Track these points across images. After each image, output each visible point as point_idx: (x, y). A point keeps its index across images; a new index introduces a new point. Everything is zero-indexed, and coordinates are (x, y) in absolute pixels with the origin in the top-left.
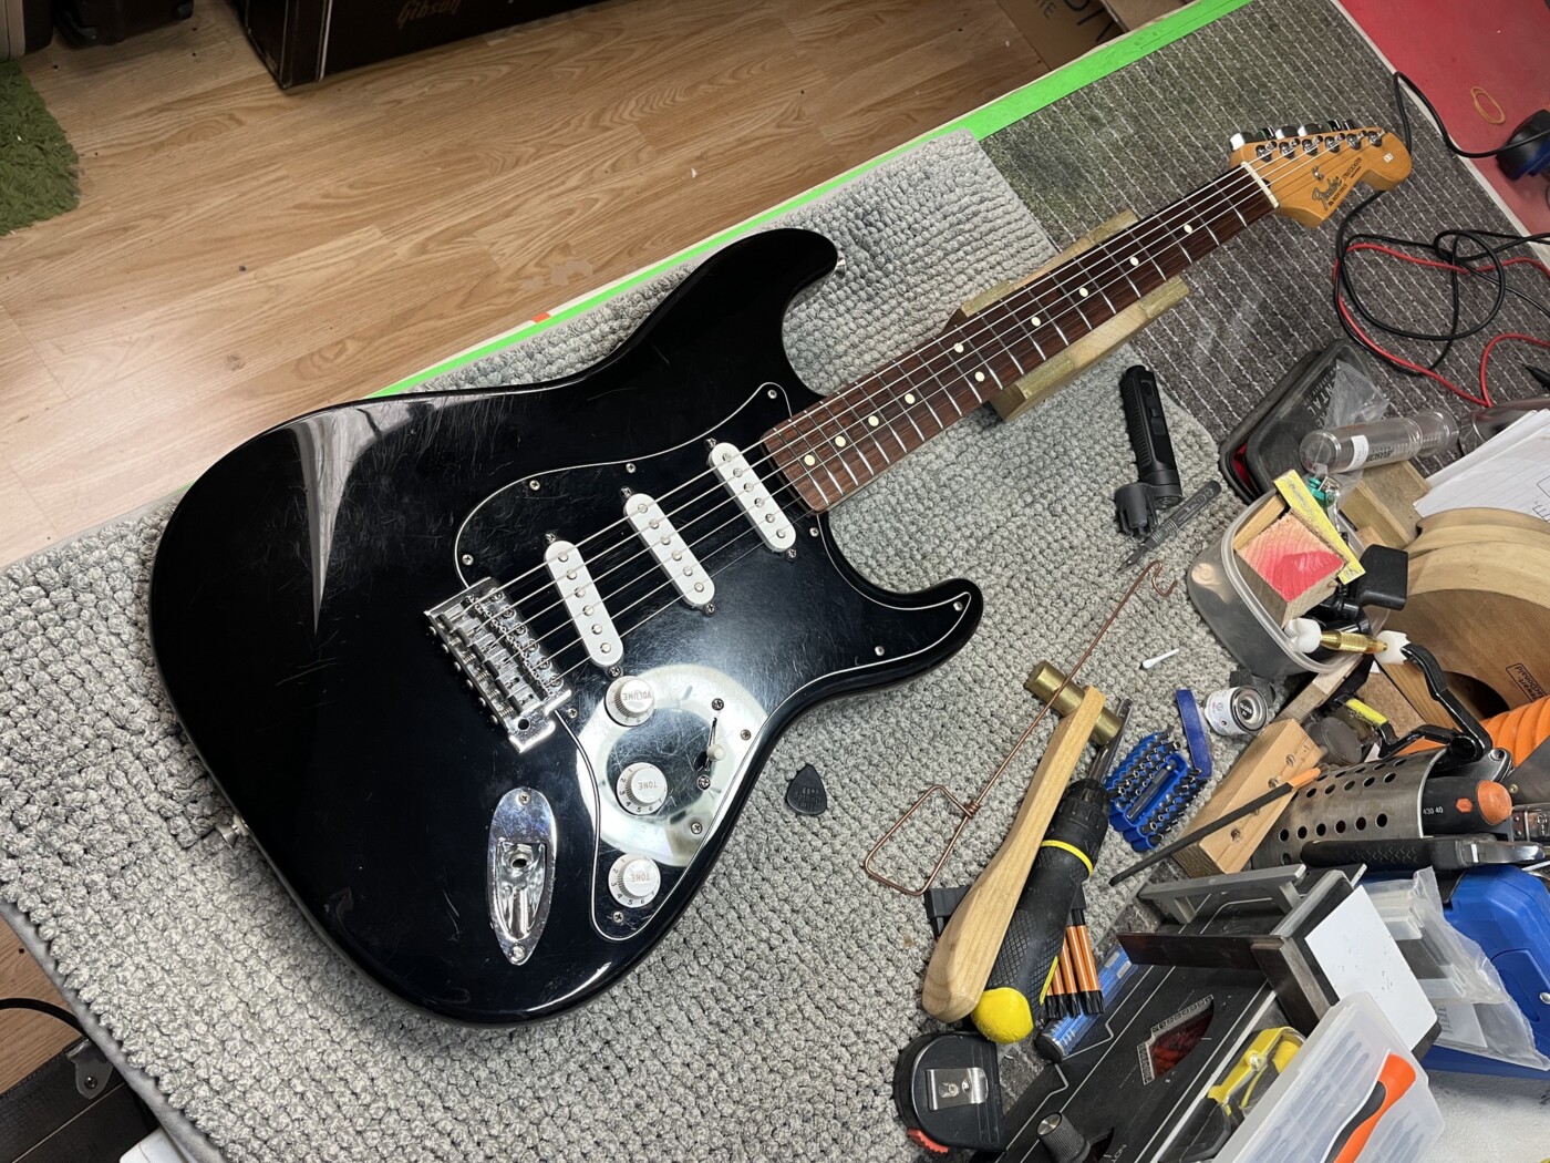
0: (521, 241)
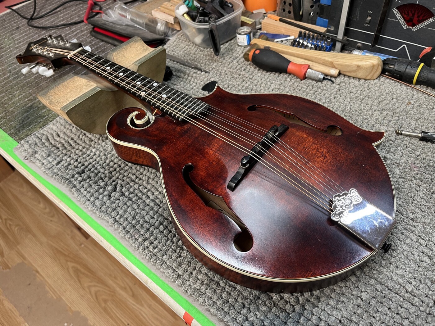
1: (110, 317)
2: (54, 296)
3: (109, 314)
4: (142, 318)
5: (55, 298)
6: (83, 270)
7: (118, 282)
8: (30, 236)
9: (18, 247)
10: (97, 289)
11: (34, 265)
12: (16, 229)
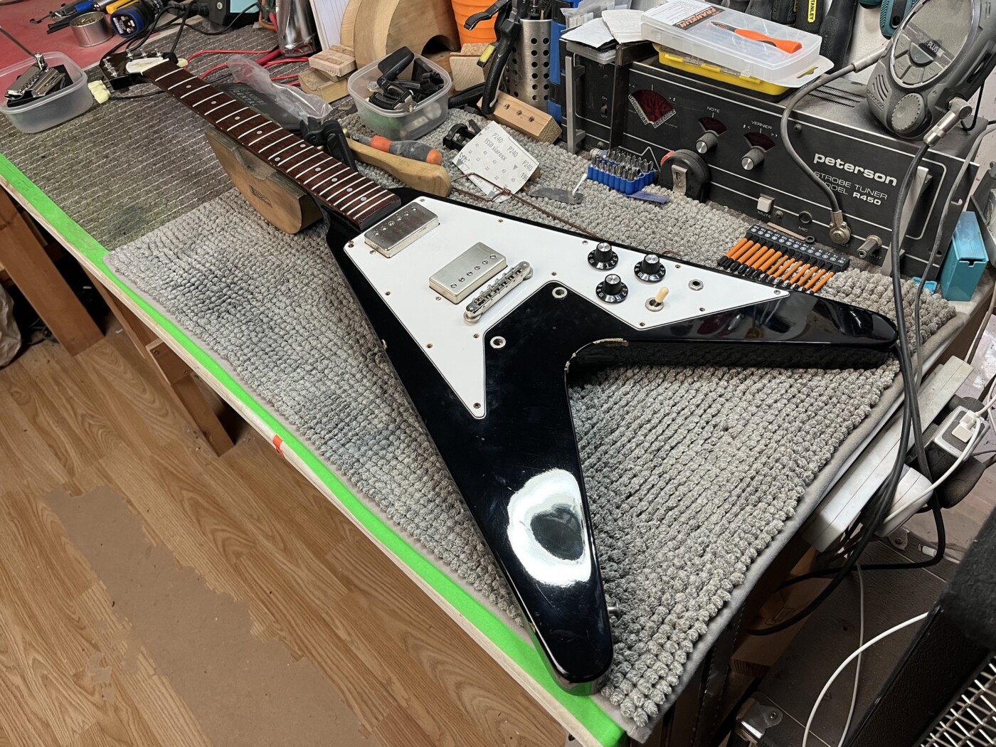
0: (70, 709)
1: (242, 579)
2: (153, 542)
3: (241, 575)
4: (295, 584)
5: (155, 545)
6: (205, 504)
7: (262, 528)
8: (122, 444)
9: (100, 461)
10: (228, 535)
11: (124, 490)
12: (100, 432)
